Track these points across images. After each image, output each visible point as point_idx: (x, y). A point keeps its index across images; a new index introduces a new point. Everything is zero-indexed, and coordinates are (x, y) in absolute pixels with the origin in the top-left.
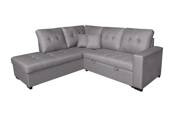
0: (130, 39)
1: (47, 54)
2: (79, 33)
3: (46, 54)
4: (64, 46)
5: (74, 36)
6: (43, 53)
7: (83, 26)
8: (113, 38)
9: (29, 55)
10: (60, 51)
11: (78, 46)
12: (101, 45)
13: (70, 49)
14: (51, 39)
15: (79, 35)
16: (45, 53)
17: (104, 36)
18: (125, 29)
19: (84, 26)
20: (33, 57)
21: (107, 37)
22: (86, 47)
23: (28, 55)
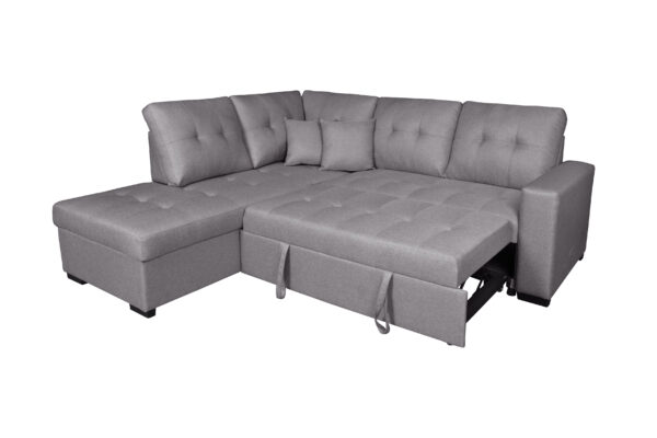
0: (485, 139)
1: (190, 188)
2: (290, 118)
3: (186, 189)
4: (244, 162)
5: (273, 126)
6: (175, 186)
7: (297, 93)
8: (421, 133)
9: (123, 194)
10: (230, 179)
11: (290, 160)
12: (374, 159)
13: (262, 170)
14: (200, 138)
15: (289, 123)
16: (183, 185)
17: (385, 126)
18: (462, 105)
19: (302, 93)
20: (142, 199)
21: (394, 130)
22: (319, 166)
23: (119, 194)
